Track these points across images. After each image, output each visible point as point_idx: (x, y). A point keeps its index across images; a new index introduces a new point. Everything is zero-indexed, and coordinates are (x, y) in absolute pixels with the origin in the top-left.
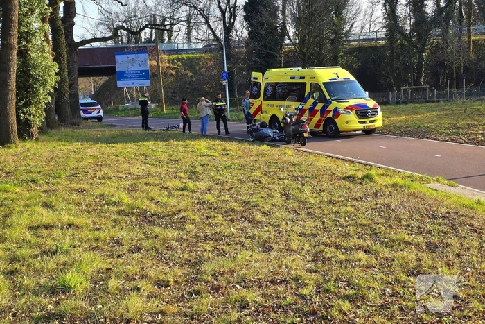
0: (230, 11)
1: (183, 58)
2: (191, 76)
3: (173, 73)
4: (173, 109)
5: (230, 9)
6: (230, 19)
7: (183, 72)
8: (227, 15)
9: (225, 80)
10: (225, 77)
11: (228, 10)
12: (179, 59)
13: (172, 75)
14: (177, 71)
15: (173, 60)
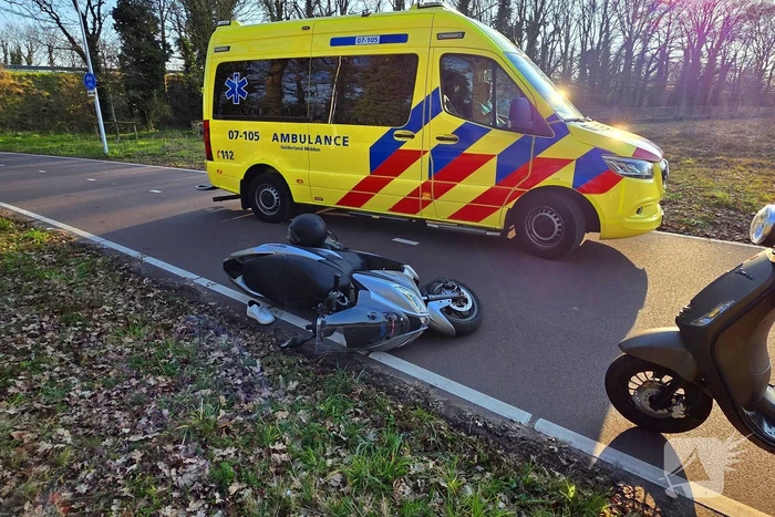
0: (93, 13)
1: (35, 76)
2: (48, 97)
3: (21, 91)
4: (17, 136)
5: (92, 9)
6: (94, 24)
7: (35, 91)
8: (90, 18)
9: (92, 88)
10: (90, 84)
11: (89, 11)
12: (28, 76)
13: (19, 93)
14: (27, 90)
15: (20, 78)
